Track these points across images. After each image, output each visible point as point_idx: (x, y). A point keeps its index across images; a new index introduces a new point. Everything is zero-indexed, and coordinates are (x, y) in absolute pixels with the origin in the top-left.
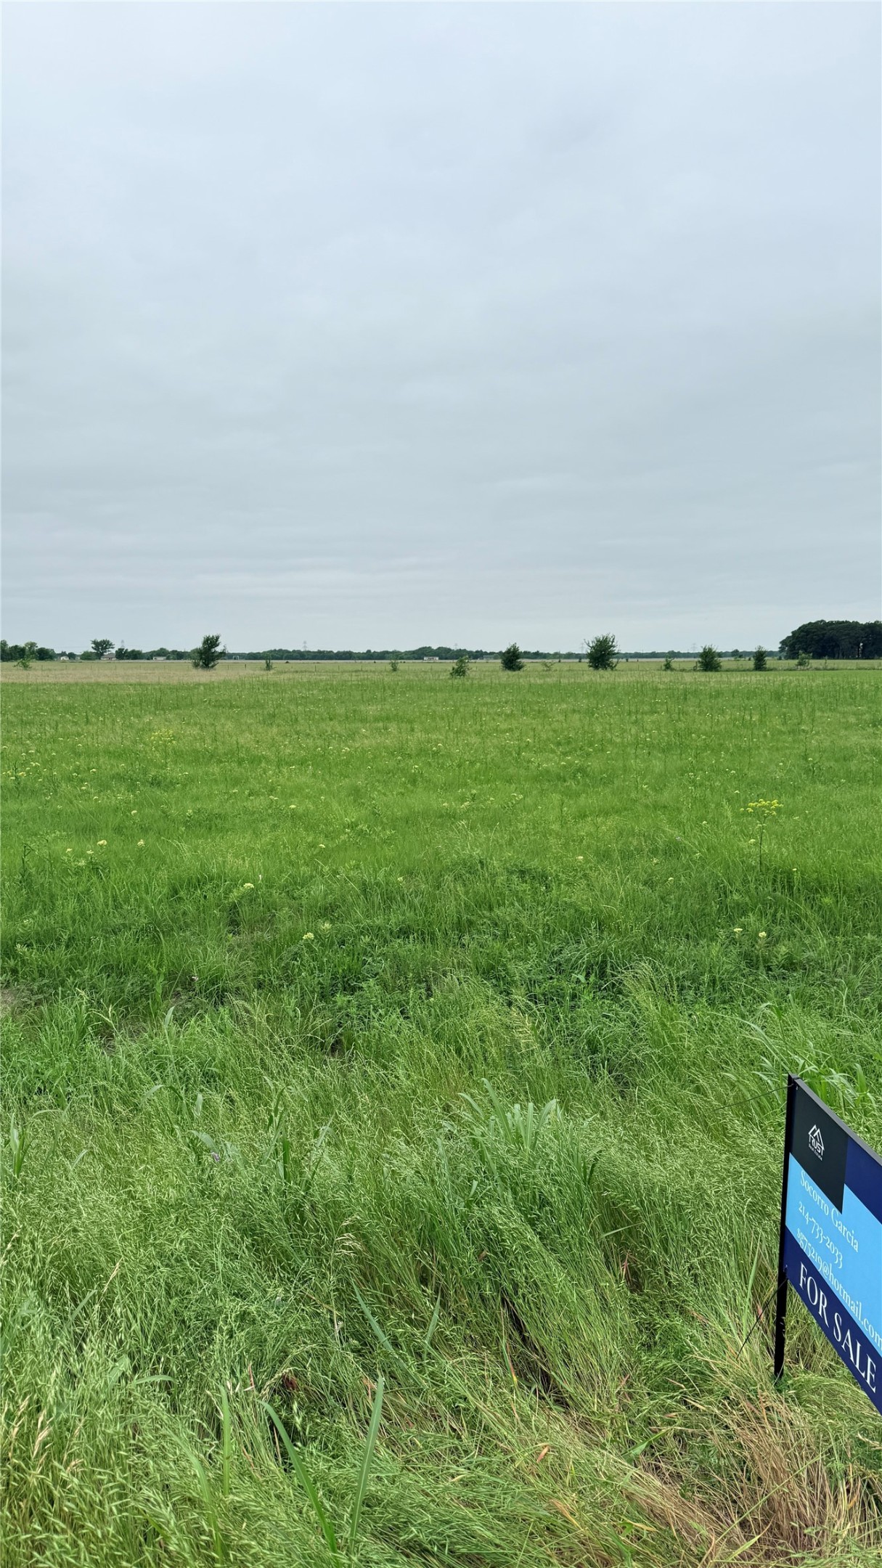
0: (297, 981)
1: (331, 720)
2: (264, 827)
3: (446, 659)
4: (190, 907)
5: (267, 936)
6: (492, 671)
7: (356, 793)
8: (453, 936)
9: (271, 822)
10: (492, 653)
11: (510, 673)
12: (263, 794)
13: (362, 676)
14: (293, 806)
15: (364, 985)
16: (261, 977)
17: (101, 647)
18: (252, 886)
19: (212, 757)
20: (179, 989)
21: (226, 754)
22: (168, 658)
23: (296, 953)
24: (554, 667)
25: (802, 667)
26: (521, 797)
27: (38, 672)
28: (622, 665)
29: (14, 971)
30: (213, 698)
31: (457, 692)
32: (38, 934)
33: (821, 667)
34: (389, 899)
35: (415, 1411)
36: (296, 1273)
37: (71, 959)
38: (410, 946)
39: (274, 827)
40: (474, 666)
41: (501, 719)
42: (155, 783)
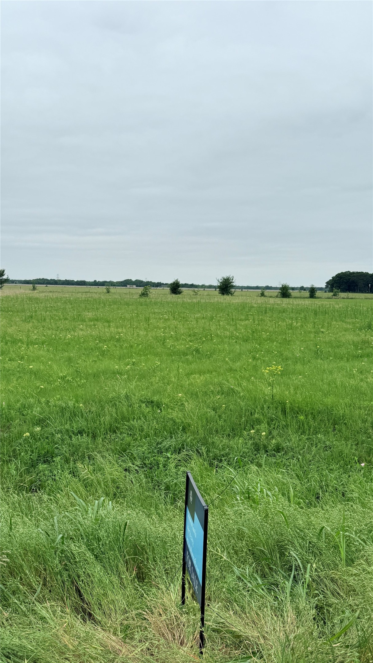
2: (14, 378)
3: (139, 286)
5: (6, 435)
6: (164, 294)
7: (69, 360)
9: (18, 375)
10: (166, 284)
11: (174, 295)
12: (16, 360)
13: (89, 295)
14: (31, 367)
15: (55, 459)
23: (20, 443)
24: (199, 293)
25: (335, 297)
26: (160, 363)
28: (238, 292)
31: (142, 305)
33: (346, 297)
34: (74, 415)
40: (154, 291)
41: (161, 321)
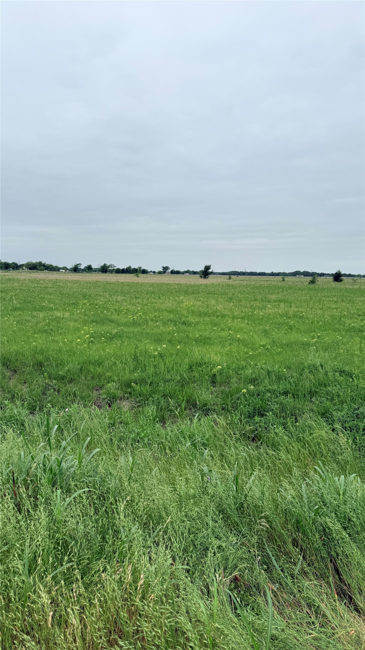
0: (239, 409)
1: (255, 301)
2: (227, 344)
3: (307, 276)
4: (196, 374)
5: (227, 389)
6: (328, 282)
7: (265, 332)
8: (308, 397)
9: (229, 342)
10: (328, 274)
11: (337, 283)
12: (226, 330)
13: (269, 283)
14: (238, 336)
15: (267, 414)
16: (224, 405)
17: (165, 269)
18: (221, 367)
19: (206, 314)
20: (191, 407)
21: (212, 313)
22: (190, 274)
23: (239, 397)
24: (357, 281)
26: (341, 338)
27: (142, 278)
29: (130, 393)
30: (207, 290)
31: (312, 291)
32: (139, 379)
34: (279, 378)
35: (291, 601)
36: (241, 532)
37: (151, 391)
38: (288, 399)
39: (230, 344)
40: (320, 279)
41: (332, 303)
42: (184, 323)
